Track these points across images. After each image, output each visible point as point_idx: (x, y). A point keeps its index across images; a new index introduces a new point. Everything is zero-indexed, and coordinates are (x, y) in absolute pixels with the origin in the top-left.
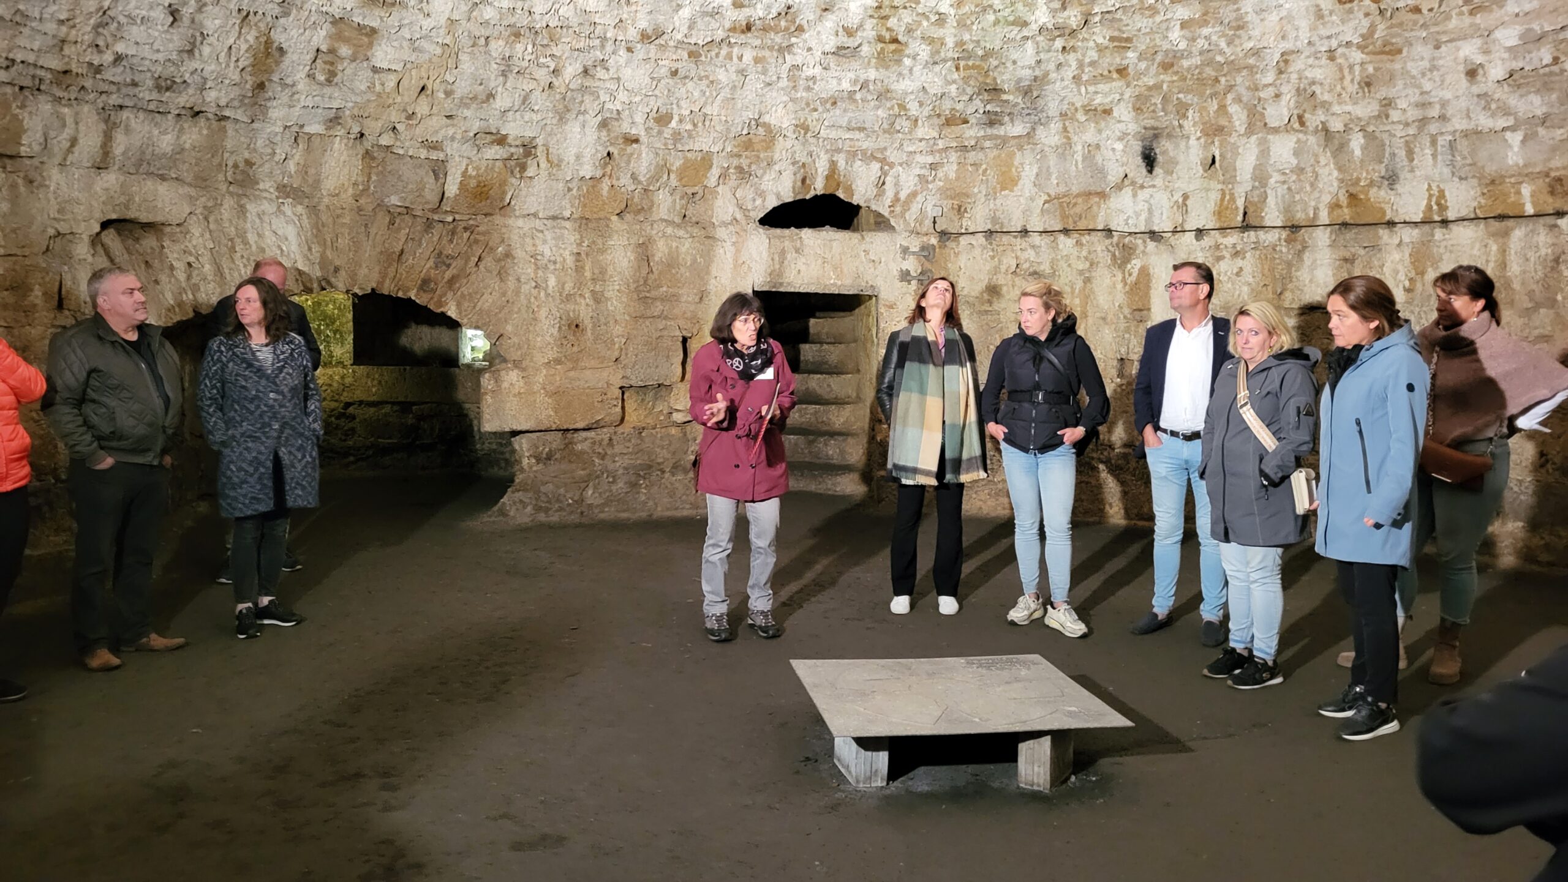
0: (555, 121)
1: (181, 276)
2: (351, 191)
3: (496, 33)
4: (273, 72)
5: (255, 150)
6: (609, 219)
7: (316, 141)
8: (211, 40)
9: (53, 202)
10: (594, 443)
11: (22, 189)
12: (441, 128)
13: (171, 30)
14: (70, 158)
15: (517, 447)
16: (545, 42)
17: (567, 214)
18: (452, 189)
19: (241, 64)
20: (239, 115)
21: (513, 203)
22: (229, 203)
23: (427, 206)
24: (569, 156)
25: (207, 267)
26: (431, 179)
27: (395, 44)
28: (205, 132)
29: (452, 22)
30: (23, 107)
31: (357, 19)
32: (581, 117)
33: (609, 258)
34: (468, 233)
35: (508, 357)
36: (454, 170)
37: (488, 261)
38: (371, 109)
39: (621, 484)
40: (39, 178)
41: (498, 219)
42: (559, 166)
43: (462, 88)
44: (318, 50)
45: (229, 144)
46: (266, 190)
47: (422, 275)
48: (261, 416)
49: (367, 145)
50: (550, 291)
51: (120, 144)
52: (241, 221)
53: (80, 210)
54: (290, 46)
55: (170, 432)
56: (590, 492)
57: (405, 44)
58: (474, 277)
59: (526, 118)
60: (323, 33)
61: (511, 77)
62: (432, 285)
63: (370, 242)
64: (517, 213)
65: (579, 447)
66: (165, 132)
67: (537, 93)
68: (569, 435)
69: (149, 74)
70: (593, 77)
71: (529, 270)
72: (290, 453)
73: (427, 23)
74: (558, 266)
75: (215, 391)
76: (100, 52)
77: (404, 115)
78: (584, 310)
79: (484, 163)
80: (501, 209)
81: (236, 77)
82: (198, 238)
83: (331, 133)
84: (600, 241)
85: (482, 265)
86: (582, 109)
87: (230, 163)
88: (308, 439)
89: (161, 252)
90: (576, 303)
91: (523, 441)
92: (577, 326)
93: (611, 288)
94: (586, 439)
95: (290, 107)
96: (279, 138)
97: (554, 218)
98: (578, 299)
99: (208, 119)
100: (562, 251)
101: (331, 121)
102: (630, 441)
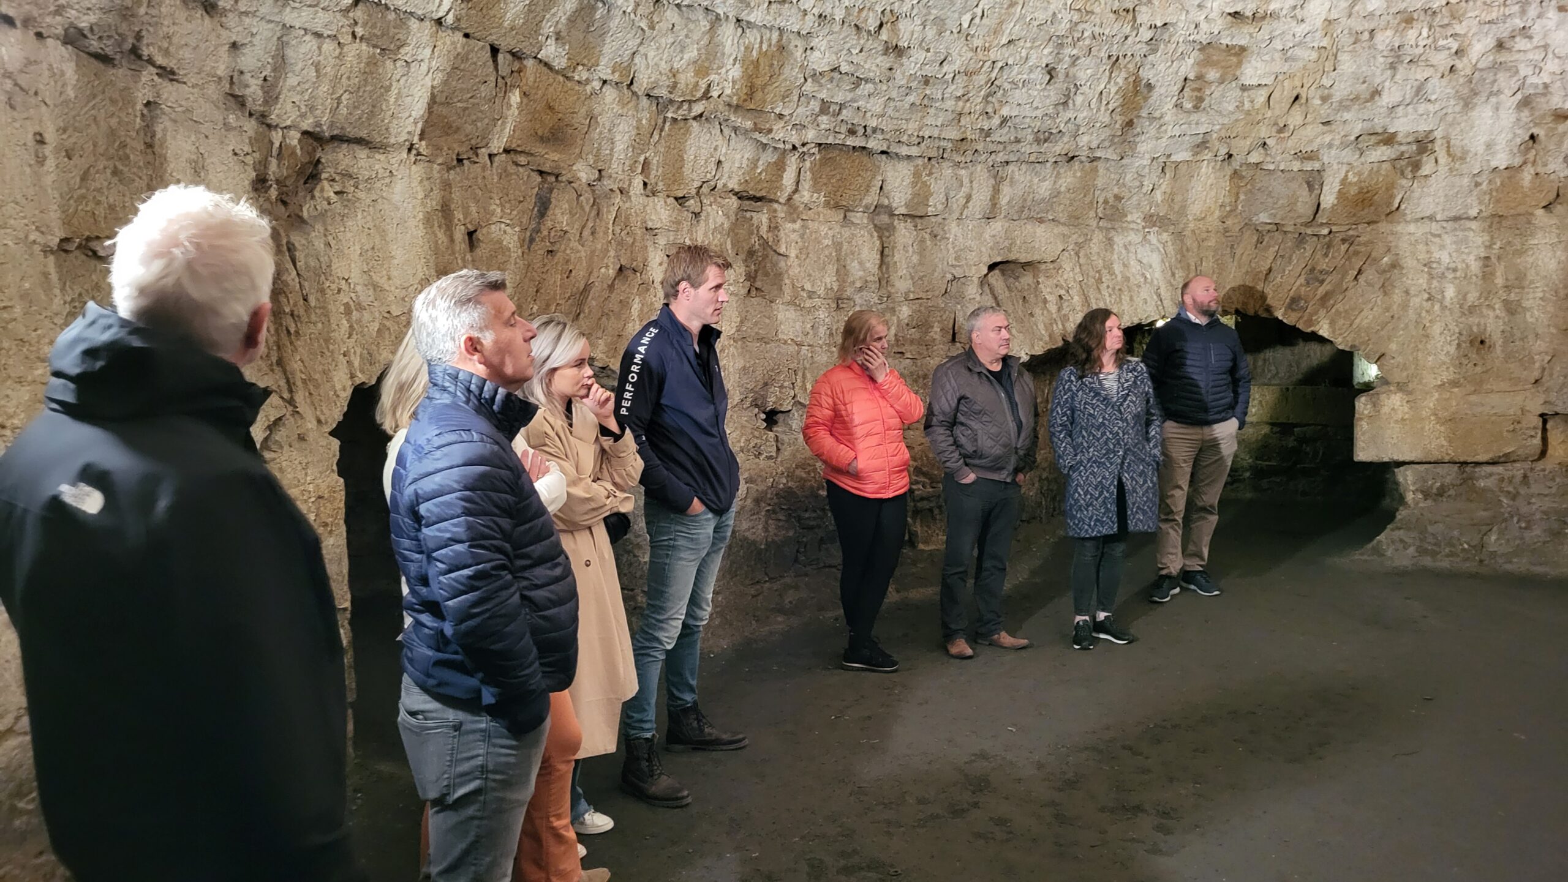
0: (1458, 109)
1: (1053, 308)
2: (1217, 213)
3: (1383, 24)
4: (1141, 108)
5: (1124, 185)
6: (1532, 214)
7: (1183, 168)
8: (1085, 89)
9: (951, 251)
10: (1502, 480)
11: (929, 243)
12: (1316, 137)
13: (1048, 87)
14: (965, 213)
15: (1401, 479)
16: (1446, 21)
17: (1473, 212)
18: (1329, 199)
19: (1111, 107)
20: (1111, 154)
21: (1403, 207)
22: (1098, 237)
23: (1299, 221)
24: (1477, 144)
25: (1076, 298)
26: (1304, 192)
27: (1266, 58)
28: (1079, 174)
29: (1329, 22)
30: (930, 174)
31: (1226, 41)
32: (1493, 100)
33: (1530, 260)
34: (1346, 245)
35: (1390, 380)
36: (1331, 179)
37: (1370, 274)
38: (1239, 128)
39: (1537, 531)
40: (942, 233)
41: (1383, 227)
42: (1462, 159)
43: (1341, 91)
44: (1186, 79)
45: (1100, 182)
46: (1133, 222)
47: (1292, 293)
48: (1106, 443)
49: (1236, 164)
50: (1447, 302)
51: (1007, 193)
52: (1108, 254)
53: (972, 257)
54: (1158, 81)
55: (1021, 453)
56: (1493, 538)
57: (1277, 55)
58: (1349, 293)
59: (1421, 110)
60: (1191, 61)
61: (1402, 70)
62: (1302, 303)
63: (1235, 263)
64: (1409, 218)
65: (1482, 483)
66: (1044, 180)
67: (1435, 81)
68: (1468, 469)
69: (1030, 130)
70: (1509, 50)
71: (1421, 281)
72: (1132, 478)
73: (1300, 30)
74: (1458, 274)
75: (1065, 418)
76: (989, 118)
77: (1274, 129)
78: (1493, 323)
79: (1368, 167)
80: (1388, 215)
81: (1107, 119)
82: (1069, 273)
83: (1198, 158)
84: (1517, 241)
85: (1361, 278)
86: (1495, 89)
87: (1101, 200)
88: (1148, 464)
89: (1036, 288)
90: (1482, 316)
91: (1409, 473)
92: (1482, 342)
93: (1531, 296)
94: (1491, 475)
95: (1158, 139)
96: (1147, 170)
97: (1456, 219)
98: (1485, 311)
99: (1082, 162)
100: (1465, 257)
101: (1198, 146)
102: (1553, 479)
